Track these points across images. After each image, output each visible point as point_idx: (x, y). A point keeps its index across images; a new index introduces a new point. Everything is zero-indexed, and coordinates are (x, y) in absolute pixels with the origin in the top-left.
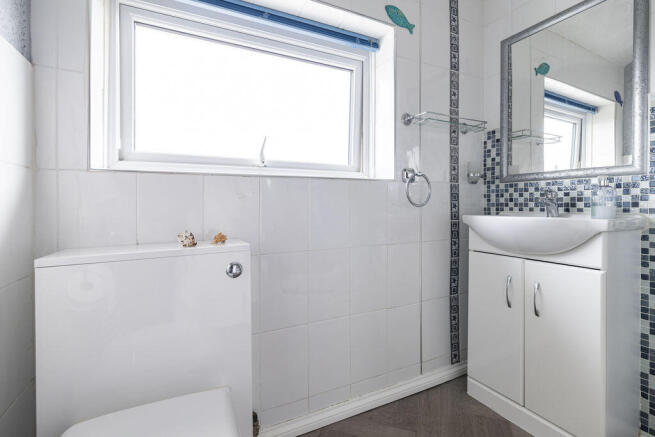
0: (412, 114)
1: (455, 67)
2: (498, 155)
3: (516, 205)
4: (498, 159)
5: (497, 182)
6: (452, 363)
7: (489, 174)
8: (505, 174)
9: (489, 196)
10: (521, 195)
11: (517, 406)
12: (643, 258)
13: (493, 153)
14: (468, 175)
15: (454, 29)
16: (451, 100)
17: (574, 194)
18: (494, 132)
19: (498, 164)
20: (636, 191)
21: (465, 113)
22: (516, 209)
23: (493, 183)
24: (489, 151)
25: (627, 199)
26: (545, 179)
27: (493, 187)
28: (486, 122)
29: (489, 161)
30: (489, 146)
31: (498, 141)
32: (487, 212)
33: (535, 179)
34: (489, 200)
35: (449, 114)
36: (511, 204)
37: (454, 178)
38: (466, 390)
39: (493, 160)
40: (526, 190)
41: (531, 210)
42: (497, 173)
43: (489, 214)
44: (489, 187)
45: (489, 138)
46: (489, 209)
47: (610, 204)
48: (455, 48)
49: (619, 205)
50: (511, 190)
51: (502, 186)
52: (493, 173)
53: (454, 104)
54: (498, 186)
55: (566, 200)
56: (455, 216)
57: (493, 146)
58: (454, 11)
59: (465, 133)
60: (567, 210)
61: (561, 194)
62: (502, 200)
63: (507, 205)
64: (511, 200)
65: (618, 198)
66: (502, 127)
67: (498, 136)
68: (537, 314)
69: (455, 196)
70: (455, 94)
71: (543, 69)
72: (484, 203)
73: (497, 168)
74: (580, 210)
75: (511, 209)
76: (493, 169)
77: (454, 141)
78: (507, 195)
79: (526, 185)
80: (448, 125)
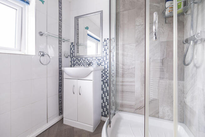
0: (43, 32)
1: (60, 20)
2: (74, 50)
3: (78, 64)
4: (74, 51)
5: (74, 57)
6: (59, 115)
7: (71, 55)
8: (75, 56)
9: (71, 62)
10: (79, 61)
11: (75, 122)
12: (102, 76)
13: (73, 49)
14: (65, 55)
15: (60, 8)
16: (59, 31)
17: (90, 61)
18: (73, 43)
19: (74, 52)
20: (101, 61)
21: (63, 36)
22: (78, 65)
23: (73, 58)
24: (72, 48)
25: (99, 63)
26: (84, 57)
27: (73, 59)
28: (69, 40)
29: (72, 51)
30: (72, 47)
31: (74, 45)
32: (71, 66)
33: (82, 57)
34: (71, 63)
35: (58, 35)
36: (77, 64)
37: (60, 56)
38: (63, 122)
39: (73, 51)
40: (80, 60)
41: (81, 66)
42: (74, 55)
43: (72, 67)
44: (71, 59)
45: (72, 44)
46: (72, 66)
47: (96, 64)
48: (60, 14)
49: (98, 64)
50: (77, 60)
51: (75, 59)
52: (73, 55)
53: (60, 32)
54: (74, 59)
55: (89, 63)
56: (60, 68)
57: (73, 47)
58: (60, 3)
59: (64, 42)
60: (89, 66)
61: (87, 61)
62: (75, 63)
63: (76, 64)
64: (77, 63)
65: (98, 63)
66: (75, 42)
67: (74, 44)
68: (80, 94)
69: (60, 62)
70: (60, 29)
71: (87, 28)
72: (70, 64)
73: (74, 53)
74: (91, 65)
75: (77, 65)
76: (73, 54)
77: (60, 44)
78: (76, 62)
79: (80, 59)
80: (58, 39)
